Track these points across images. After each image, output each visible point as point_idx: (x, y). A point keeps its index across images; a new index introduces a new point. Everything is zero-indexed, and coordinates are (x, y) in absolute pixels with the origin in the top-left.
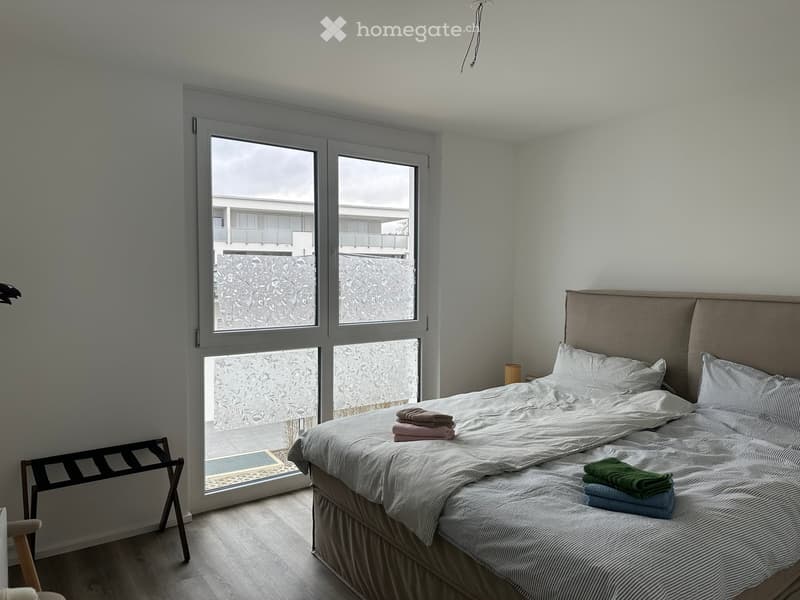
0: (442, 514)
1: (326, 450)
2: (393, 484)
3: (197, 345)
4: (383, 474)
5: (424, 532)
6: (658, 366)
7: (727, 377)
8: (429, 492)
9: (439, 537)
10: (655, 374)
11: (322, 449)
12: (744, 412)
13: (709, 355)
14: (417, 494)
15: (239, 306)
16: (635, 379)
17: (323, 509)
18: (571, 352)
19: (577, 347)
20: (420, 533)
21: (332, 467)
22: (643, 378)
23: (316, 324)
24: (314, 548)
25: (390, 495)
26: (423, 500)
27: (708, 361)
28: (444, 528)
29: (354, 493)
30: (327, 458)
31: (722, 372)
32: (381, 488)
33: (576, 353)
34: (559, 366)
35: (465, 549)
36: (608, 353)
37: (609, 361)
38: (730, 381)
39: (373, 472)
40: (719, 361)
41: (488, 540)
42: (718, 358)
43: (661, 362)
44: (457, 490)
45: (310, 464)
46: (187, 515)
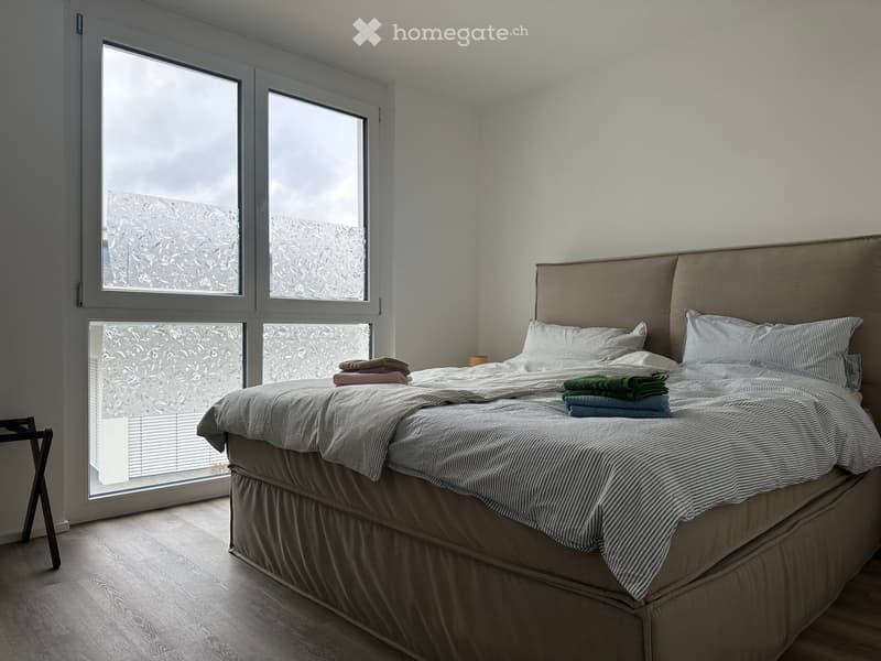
0: (392, 440)
1: (247, 412)
2: (331, 422)
3: (79, 304)
4: (319, 414)
5: (370, 467)
6: (639, 331)
7: (713, 329)
8: (376, 418)
9: (388, 471)
10: (636, 338)
11: (242, 410)
12: (734, 362)
13: (693, 312)
14: (362, 423)
15: (136, 259)
16: (613, 345)
17: (244, 489)
18: (543, 327)
19: (549, 322)
20: (364, 470)
21: (253, 428)
22: (621, 344)
23: (240, 293)
24: (232, 546)
25: (327, 434)
26: (369, 427)
27: (693, 318)
28: (396, 457)
29: (281, 450)
30: (247, 419)
31: (709, 326)
32: (316, 431)
33: (547, 328)
34: (528, 344)
35: (422, 472)
36: (581, 324)
37: (584, 331)
38: (718, 333)
39: (305, 418)
40: (704, 317)
41: (451, 451)
42: (703, 314)
43: (642, 325)
44: (413, 411)
45: (226, 434)
46: (61, 523)
